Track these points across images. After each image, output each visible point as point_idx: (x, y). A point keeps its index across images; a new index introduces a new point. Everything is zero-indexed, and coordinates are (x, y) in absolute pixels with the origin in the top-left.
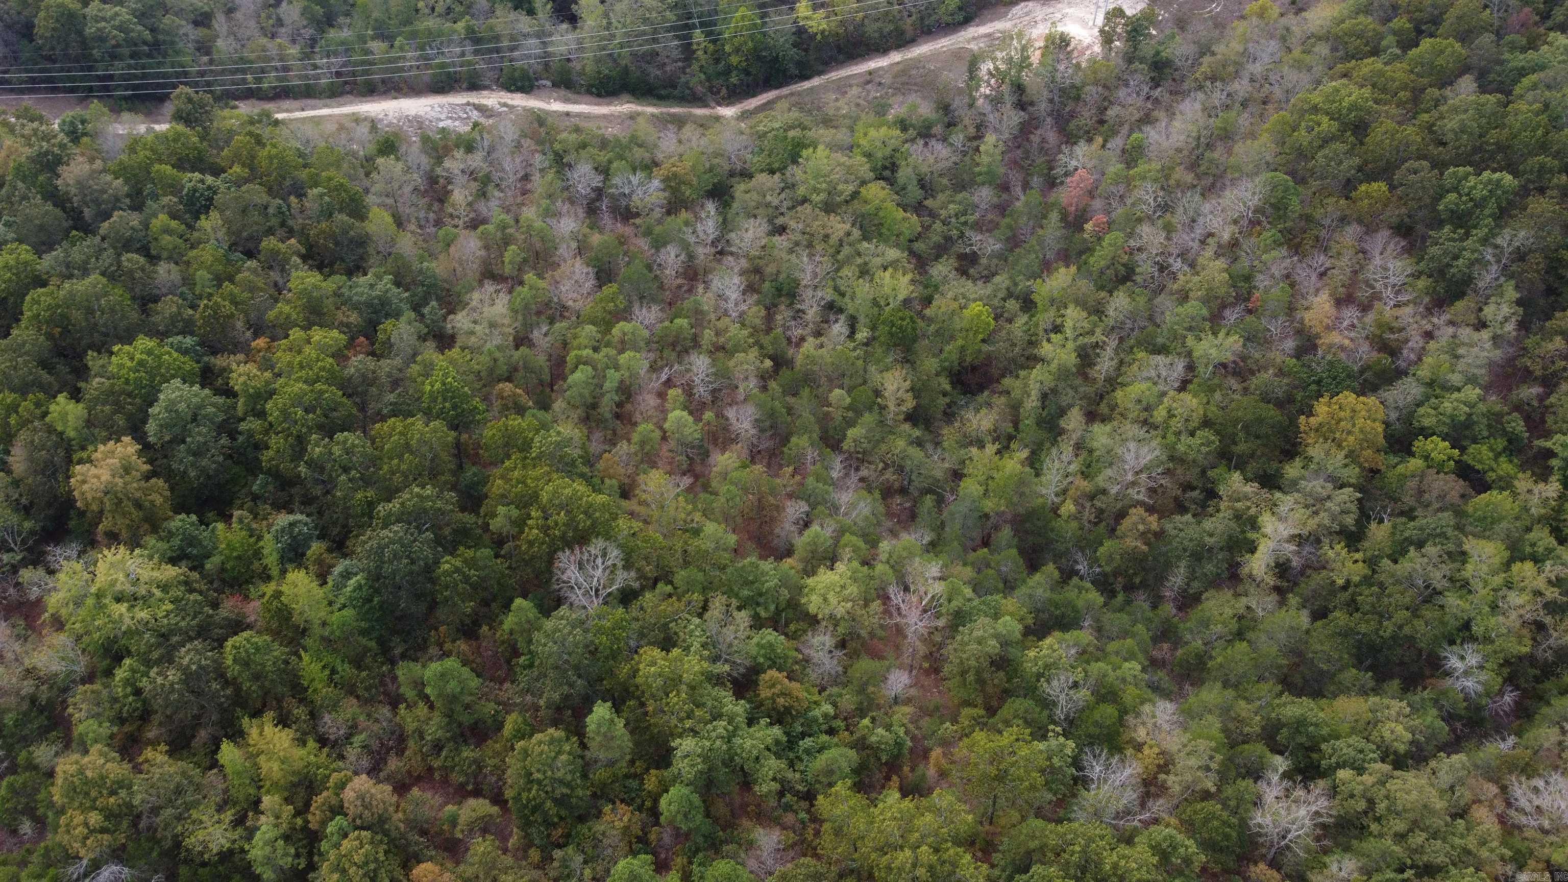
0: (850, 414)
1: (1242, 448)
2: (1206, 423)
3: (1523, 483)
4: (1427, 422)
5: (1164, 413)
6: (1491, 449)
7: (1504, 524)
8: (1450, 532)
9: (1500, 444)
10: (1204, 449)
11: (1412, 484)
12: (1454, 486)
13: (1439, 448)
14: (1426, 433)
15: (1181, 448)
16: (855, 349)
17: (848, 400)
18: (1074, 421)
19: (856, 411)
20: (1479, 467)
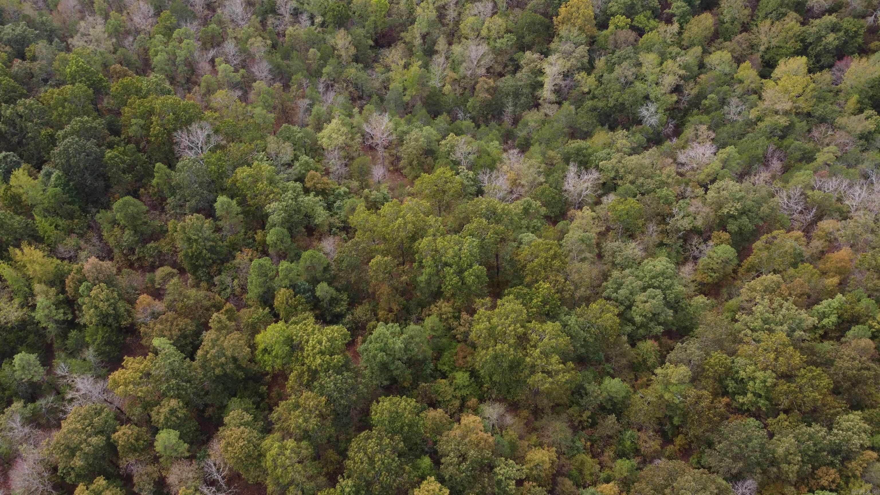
0: (322, 62)
1: (528, 39)
2: (508, 31)
3: (662, 27)
4: (613, 9)
5: (486, 30)
6: (645, 16)
7: (656, 46)
8: (632, 55)
9: (649, 13)
10: (510, 43)
11: (611, 37)
12: (632, 35)
13: (621, 20)
14: (613, 15)
15: (498, 45)
16: (316, 29)
17: (319, 54)
18: (441, 45)
19: (324, 59)
20: (640, 26)
